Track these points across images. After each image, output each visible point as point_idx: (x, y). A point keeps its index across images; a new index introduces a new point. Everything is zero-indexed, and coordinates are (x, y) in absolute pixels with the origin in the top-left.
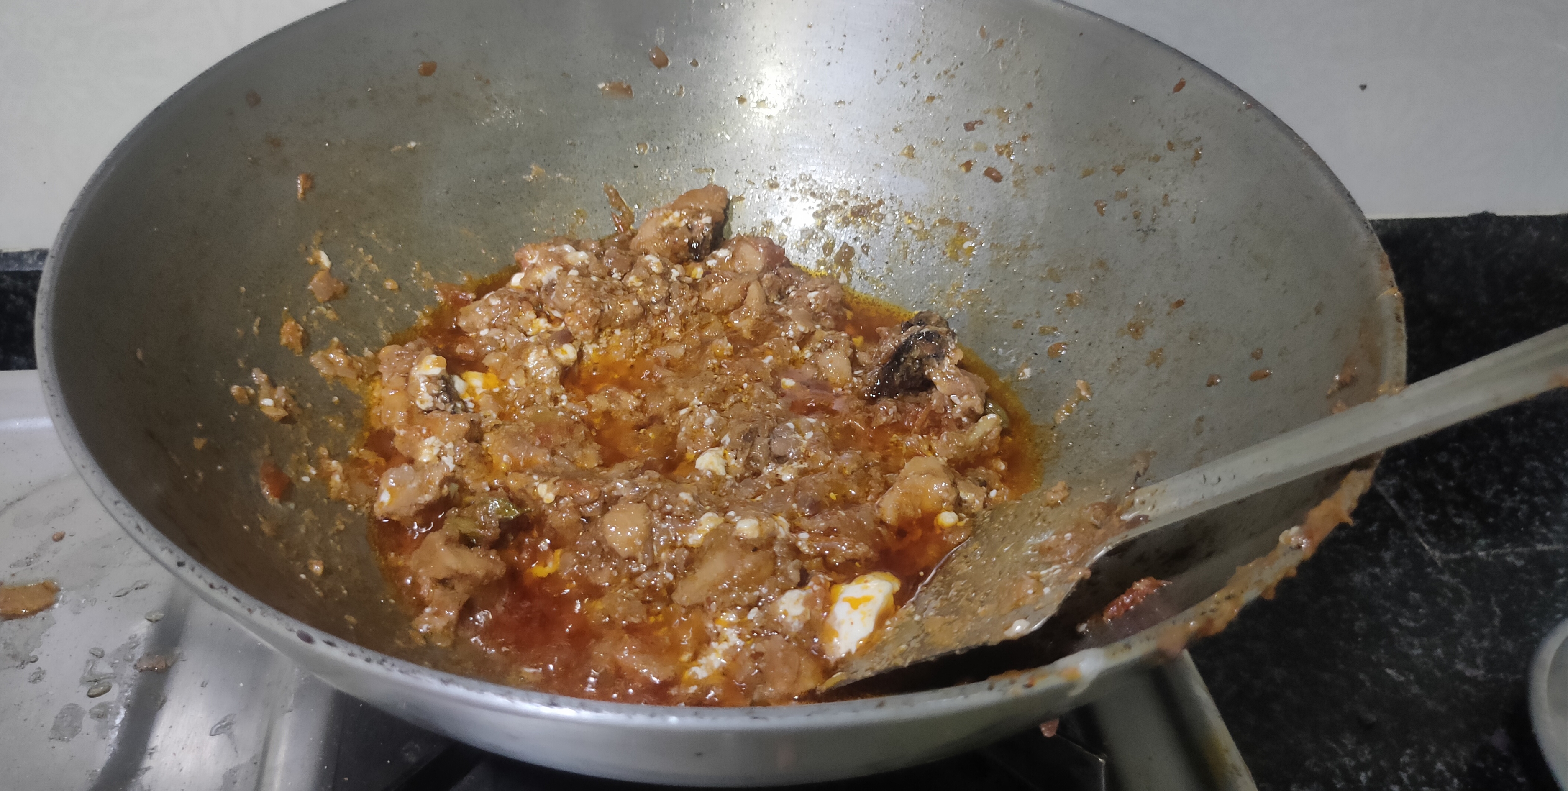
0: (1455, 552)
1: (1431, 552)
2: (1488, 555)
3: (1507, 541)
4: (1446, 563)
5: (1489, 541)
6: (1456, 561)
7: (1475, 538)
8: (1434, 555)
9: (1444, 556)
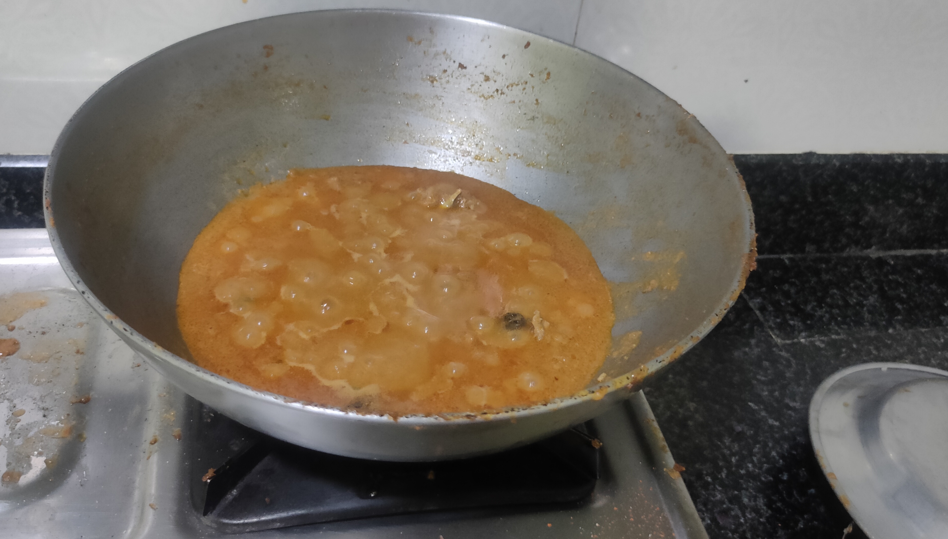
0: (789, 339)
1: (776, 340)
2: (806, 341)
3: (817, 334)
4: (784, 345)
5: (807, 333)
6: (788, 345)
7: (800, 332)
8: (778, 341)
9: (783, 342)
